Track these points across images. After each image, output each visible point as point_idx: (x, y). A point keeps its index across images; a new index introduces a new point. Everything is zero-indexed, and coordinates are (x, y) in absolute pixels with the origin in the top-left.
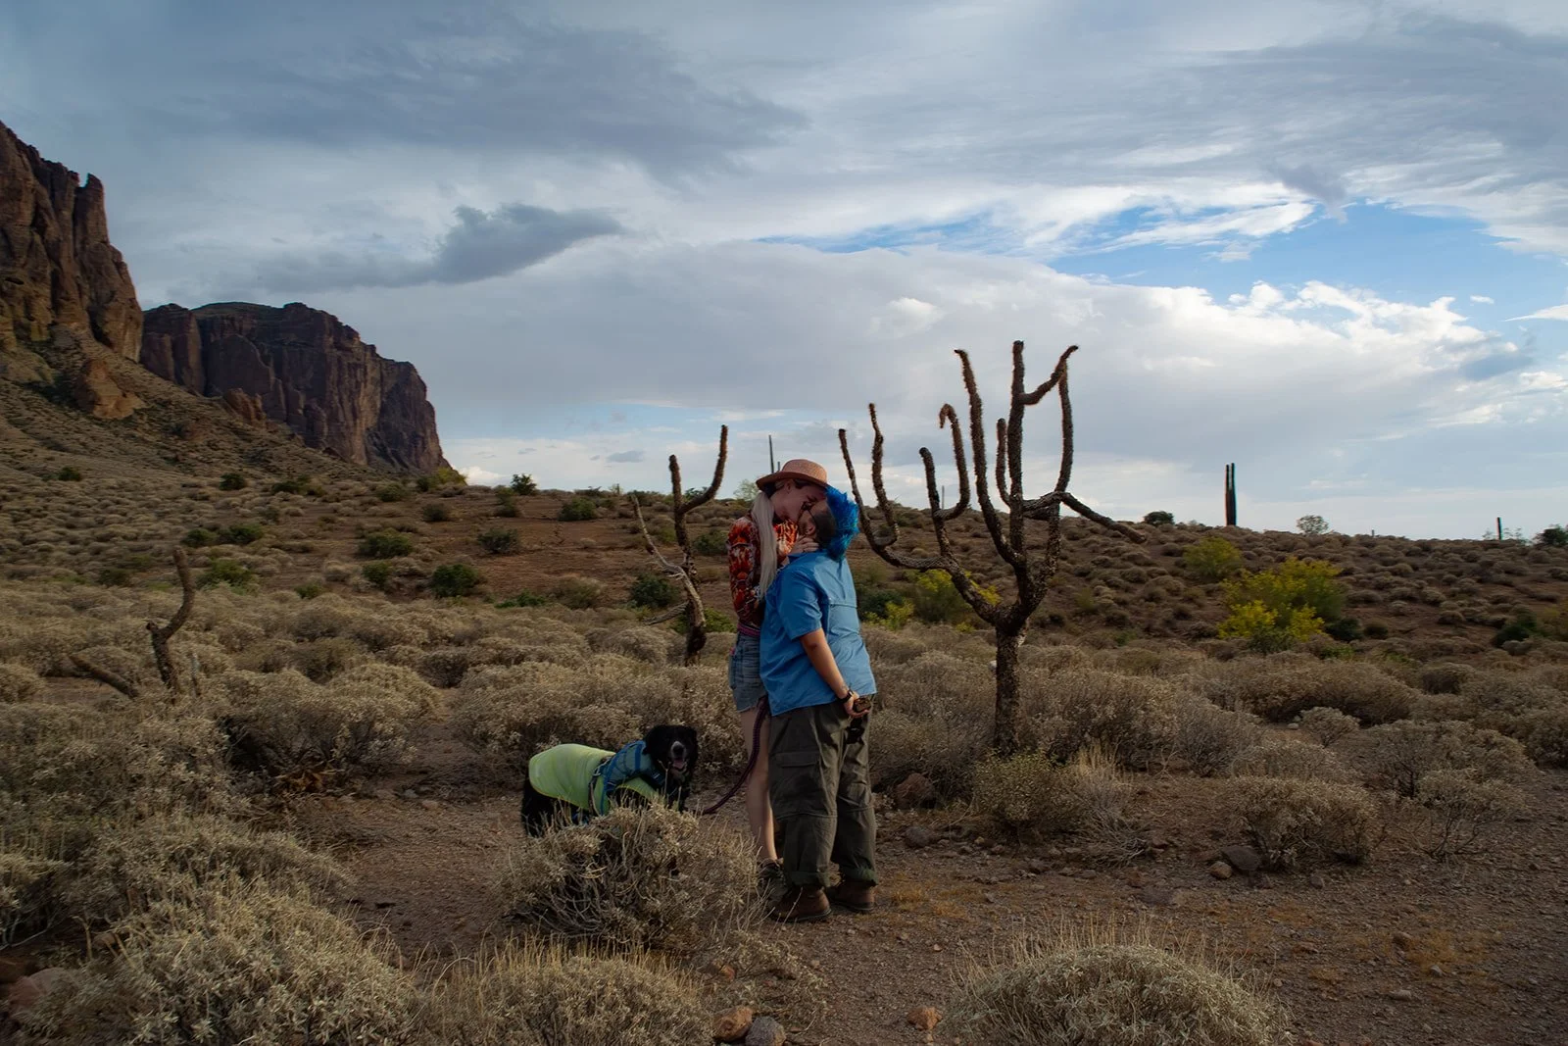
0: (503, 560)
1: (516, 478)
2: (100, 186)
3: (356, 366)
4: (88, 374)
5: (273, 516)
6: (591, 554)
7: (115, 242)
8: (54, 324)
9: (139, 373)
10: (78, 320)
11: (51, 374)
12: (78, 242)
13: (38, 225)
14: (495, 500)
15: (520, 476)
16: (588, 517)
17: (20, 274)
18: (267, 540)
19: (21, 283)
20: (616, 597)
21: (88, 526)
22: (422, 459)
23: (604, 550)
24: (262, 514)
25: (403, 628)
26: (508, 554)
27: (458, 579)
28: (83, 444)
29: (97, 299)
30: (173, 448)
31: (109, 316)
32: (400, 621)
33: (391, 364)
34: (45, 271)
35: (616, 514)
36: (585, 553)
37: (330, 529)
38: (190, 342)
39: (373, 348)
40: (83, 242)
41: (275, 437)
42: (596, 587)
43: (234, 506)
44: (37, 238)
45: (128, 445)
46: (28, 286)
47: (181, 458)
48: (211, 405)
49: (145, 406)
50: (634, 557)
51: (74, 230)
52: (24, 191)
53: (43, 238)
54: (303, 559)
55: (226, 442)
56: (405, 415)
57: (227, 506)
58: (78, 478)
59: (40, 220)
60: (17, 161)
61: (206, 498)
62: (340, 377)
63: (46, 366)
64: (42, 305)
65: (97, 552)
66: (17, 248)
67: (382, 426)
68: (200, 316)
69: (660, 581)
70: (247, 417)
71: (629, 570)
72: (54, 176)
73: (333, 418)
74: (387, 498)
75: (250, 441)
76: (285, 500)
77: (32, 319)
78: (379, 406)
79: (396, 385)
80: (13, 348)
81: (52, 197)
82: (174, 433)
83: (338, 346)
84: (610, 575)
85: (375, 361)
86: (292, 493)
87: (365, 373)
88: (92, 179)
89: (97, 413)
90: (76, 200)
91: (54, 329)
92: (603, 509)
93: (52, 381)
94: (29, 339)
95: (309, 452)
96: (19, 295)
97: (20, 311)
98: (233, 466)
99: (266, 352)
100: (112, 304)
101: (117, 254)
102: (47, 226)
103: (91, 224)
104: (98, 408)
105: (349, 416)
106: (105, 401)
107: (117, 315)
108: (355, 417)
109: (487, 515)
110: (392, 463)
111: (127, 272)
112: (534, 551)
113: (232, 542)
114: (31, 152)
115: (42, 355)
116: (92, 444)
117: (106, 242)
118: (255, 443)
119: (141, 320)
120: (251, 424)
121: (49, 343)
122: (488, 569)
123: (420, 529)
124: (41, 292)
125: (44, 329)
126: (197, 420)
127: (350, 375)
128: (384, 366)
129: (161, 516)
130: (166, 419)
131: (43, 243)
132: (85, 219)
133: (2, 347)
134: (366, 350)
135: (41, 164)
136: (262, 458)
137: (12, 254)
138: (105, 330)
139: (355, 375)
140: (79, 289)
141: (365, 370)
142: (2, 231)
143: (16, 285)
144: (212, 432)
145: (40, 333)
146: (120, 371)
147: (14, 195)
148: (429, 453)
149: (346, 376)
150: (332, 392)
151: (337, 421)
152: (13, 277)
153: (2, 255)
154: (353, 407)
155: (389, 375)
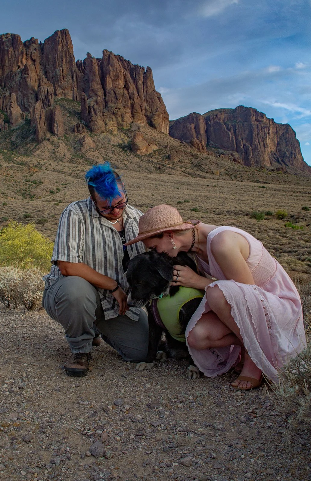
2: (151, 70)
3: (264, 127)
4: (135, 138)
8: (132, 122)
10: (141, 120)
13: (126, 87)
17: (120, 106)
19: (120, 109)
22: (295, 162)
29: (152, 112)
31: (156, 117)
33: (281, 125)
34: (128, 103)
39: (273, 119)
40: (146, 92)
44: (126, 92)
46: (122, 110)
49: (158, 149)
51: (143, 88)
52: (120, 76)
53: (128, 92)
55: (187, 160)
56: (287, 145)
59: (127, 85)
62: (258, 132)
63: (126, 138)
64: (128, 115)
66: (118, 96)
67: (277, 150)
70: (199, 150)
72: (136, 69)
73: (255, 149)
77: (124, 122)
78: (276, 143)
79: (283, 133)
80: (115, 132)
81: (132, 76)
82: (166, 158)
83: (257, 120)
85: (274, 125)
87: (269, 130)
88: (148, 68)
89: (138, 153)
90: (143, 76)
91: (132, 124)
94: (123, 128)
96: (120, 113)
97: (120, 119)
99: (230, 126)
100: (157, 113)
101: (158, 94)
103: (149, 84)
104: (139, 151)
106: (141, 148)
107: (159, 116)
108: (265, 147)
110: (281, 164)
111: (162, 100)
115: (125, 134)
117: (154, 90)
120: (200, 152)
121: (129, 129)
124: (127, 111)
128: (277, 126)
130: (165, 153)
131: (128, 93)
132: (146, 82)
133: (111, 133)
134: (270, 121)
135: (132, 66)
136: (199, 165)
137: (117, 99)
138: (154, 123)
139: (264, 131)
140: (141, 108)
141: (269, 128)
142: (114, 91)
143: (119, 110)
144: (182, 156)
145: (127, 126)
146: (152, 136)
147: (117, 77)
148: (298, 160)
149: (261, 132)
150: (255, 139)
151: (258, 150)
152: (117, 107)
153: (114, 100)
154: (264, 144)
155: (280, 129)
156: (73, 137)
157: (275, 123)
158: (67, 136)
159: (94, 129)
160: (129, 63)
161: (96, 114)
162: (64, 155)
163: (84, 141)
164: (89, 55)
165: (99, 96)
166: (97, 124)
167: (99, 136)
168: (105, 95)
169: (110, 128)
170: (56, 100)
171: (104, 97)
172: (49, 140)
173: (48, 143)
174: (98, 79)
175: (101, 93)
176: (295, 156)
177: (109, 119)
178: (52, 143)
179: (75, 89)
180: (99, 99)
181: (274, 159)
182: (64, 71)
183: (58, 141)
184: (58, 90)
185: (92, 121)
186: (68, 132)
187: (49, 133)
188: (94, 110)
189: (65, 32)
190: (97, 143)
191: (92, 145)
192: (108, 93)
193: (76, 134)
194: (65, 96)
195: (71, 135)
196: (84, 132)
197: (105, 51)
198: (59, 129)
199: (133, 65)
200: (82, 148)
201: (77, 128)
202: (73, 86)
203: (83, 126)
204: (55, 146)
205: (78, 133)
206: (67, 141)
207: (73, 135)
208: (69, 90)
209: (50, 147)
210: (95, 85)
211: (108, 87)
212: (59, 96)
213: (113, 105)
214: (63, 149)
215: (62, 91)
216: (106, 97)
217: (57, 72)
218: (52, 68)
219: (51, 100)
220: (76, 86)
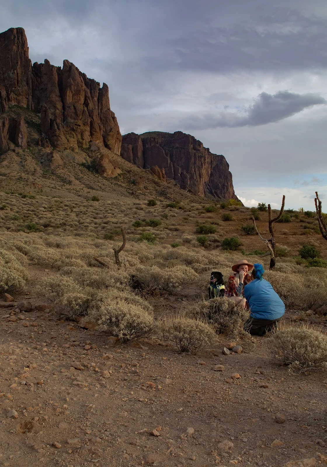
0: (251, 237)
1: (259, 204)
2: (108, 87)
3: (201, 157)
4: (102, 160)
5: (165, 216)
6: (286, 236)
7: (112, 109)
8: (91, 141)
9: (120, 160)
10: (99, 140)
11: (89, 160)
12: (99, 109)
13: (86, 104)
14: (250, 213)
15: (261, 204)
16: (287, 221)
17: (80, 122)
18: (163, 225)
19: (80, 126)
20: (294, 254)
21: (101, 218)
22: (226, 195)
23: (291, 235)
24: (161, 215)
25: (199, 258)
26: (253, 235)
27: (232, 243)
28: (100, 187)
29: (105, 132)
30: (132, 189)
31: (110, 138)
32: (198, 256)
33: (215, 156)
34: (88, 121)
35: (299, 220)
36: (284, 236)
37: (186, 222)
38: (139, 148)
39: (208, 149)
40: (101, 110)
41: (169, 185)
42: (286, 249)
43: (152, 212)
44: (86, 109)
45: (116, 188)
46: (82, 127)
47: (134, 192)
48: (146, 172)
49: (122, 172)
50: (303, 239)
51: (98, 105)
52: (81, 91)
53: (87, 108)
54: (175, 233)
55: (151, 187)
56: (220, 177)
57: (149, 212)
58: (98, 200)
59: (87, 101)
60: (79, 79)
61: (142, 209)
62: (195, 161)
63: (88, 157)
64: (87, 134)
65: (104, 228)
66: (78, 112)
67: (211, 181)
68: (143, 137)
69: (312, 249)
70: (159, 177)
71: (301, 244)
72: (91, 84)
73: (192, 178)
74: (208, 211)
75: (160, 187)
76: (170, 210)
77: (83, 140)
78: (210, 173)
79: (217, 164)
80: (77, 150)
81: (91, 92)
82: (132, 183)
83: (194, 148)
84: (293, 245)
85: (209, 155)
86: (173, 208)
87: (205, 160)
89: (105, 175)
90: (99, 93)
91: (91, 143)
92: (293, 218)
93: (90, 163)
94: (82, 147)
95: (182, 191)
96: (80, 131)
97: (79, 137)
98: (153, 196)
99: (167, 151)
100: (111, 133)
101: (113, 114)
102: (89, 104)
103: (104, 102)
104: (105, 173)
105: (198, 177)
106: (108, 171)
107: (113, 137)
108: (200, 177)
109: (247, 219)
110: (214, 196)
111: (116, 121)
112: (263, 234)
113: (150, 226)
114: (84, 75)
115: (86, 153)
116: (103, 187)
117: (109, 109)
118: (162, 187)
119: (121, 139)
120: (160, 180)
121: (89, 148)
122: (245, 240)
123: (220, 224)
124: (86, 129)
125: (87, 143)
126: (141, 178)
127: (199, 160)
128: (212, 157)
129: (126, 215)
130: (129, 177)
131: (87, 111)
132: (102, 100)
133: (73, 150)
134: (205, 150)
135: (87, 80)
136: (164, 193)
137: (77, 115)
138: (108, 143)
139: (201, 160)
140: (100, 128)
141: (205, 158)
142: (74, 106)
143: (78, 127)
144: (146, 183)
145: (86, 145)
146: (113, 159)
147: (77, 92)
148: (229, 193)
149: (197, 161)
150: (192, 167)
151: (193, 179)
152: (77, 124)
153: (73, 115)
154: (200, 173)
155: (214, 160)
156: (37, 151)
157: (210, 152)
158: (31, 148)
159: (57, 144)
160: (84, 76)
161: (59, 129)
162: (35, 170)
163: (52, 157)
164: (47, 61)
165: (58, 109)
166: (61, 139)
167: (62, 152)
168: (64, 108)
169: (72, 146)
170: (10, 106)
171: (62, 111)
172: (14, 151)
173: (14, 153)
174: (57, 90)
175: (59, 106)
176: (227, 188)
177: (70, 135)
178: (18, 154)
179: (31, 97)
180: (57, 112)
181: (208, 190)
182: (19, 75)
183: (23, 153)
184: (11, 95)
185: (56, 136)
186: (32, 145)
187: (12, 143)
188: (56, 124)
189: (20, 32)
190: (64, 161)
191: (61, 162)
192: (68, 107)
193: (40, 147)
194: (19, 103)
195: (35, 148)
196: (48, 147)
197: (66, 62)
198: (23, 140)
199: (88, 78)
200: (51, 164)
201: (41, 141)
202: (28, 94)
203: (47, 140)
204: (21, 158)
205: (42, 148)
206: (33, 154)
207: (36, 148)
208: (24, 97)
209: (17, 159)
210: (54, 96)
211: (68, 101)
212: (13, 101)
213: (72, 121)
214: (31, 163)
215: (15, 96)
216: (65, 111)
217: (11, 75)
218: (4, 69)
219: (5, 105)
220: (31, 94)
